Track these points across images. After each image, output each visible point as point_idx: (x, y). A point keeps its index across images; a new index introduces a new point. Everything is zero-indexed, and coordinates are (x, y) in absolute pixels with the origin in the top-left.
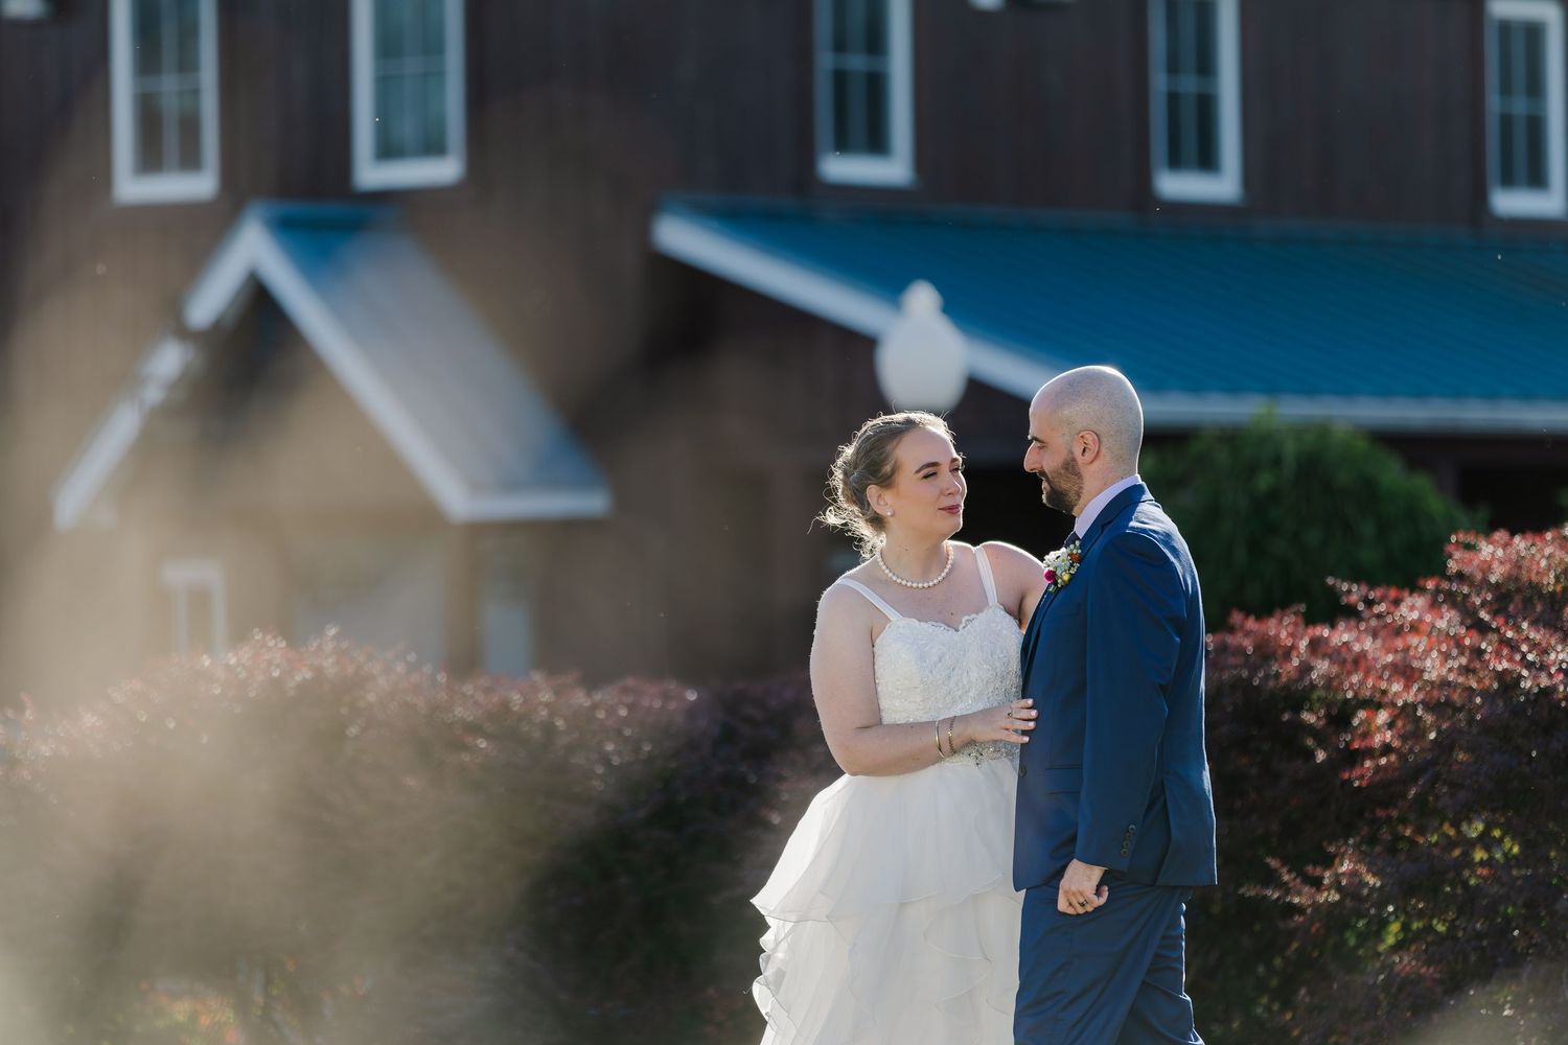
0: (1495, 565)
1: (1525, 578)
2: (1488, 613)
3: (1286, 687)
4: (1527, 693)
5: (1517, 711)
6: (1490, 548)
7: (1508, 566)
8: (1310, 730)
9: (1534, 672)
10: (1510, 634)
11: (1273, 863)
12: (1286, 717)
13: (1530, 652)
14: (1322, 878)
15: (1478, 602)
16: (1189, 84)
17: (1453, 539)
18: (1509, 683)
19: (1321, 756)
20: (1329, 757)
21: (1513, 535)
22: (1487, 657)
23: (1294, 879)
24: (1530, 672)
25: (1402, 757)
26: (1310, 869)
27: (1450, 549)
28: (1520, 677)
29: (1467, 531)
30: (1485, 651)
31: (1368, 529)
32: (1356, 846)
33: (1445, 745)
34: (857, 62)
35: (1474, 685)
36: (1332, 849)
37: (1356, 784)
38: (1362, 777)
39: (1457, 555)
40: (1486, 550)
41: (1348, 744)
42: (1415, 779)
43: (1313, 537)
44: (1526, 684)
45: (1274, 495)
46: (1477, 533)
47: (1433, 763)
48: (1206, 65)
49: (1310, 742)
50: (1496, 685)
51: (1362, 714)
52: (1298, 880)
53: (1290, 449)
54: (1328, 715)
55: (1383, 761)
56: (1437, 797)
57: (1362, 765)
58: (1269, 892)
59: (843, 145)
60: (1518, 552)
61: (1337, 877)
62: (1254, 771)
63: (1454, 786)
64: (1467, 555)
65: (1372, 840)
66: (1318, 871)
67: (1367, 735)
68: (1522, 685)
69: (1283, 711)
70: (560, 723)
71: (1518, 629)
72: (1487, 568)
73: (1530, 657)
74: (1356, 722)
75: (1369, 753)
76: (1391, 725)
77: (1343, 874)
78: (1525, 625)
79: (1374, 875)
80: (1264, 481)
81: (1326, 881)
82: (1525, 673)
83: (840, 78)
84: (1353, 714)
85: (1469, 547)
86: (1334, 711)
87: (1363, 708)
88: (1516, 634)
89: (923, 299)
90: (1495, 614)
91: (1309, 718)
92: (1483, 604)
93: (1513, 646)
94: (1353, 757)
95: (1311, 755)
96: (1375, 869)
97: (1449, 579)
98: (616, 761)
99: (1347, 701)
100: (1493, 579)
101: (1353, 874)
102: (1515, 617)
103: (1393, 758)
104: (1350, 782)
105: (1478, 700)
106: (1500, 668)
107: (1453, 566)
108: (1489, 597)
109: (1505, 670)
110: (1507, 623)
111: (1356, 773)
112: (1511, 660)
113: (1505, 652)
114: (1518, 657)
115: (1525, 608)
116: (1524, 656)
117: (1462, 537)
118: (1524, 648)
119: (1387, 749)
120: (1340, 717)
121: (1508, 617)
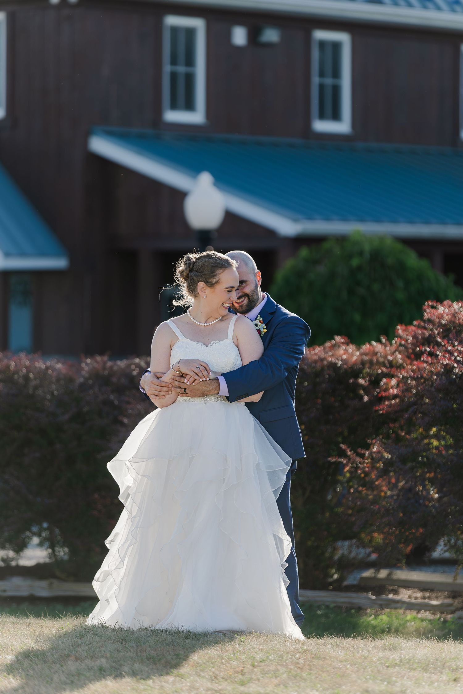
0: (445, 315)
1: (457, 321)
2: (440, 338)
3: (352, 368)
4: (456, 374)
5: (452, 382)
6: (443, 308)
7: (450, 316)
8: (362, 386)
9: (460, 365)
10: (449, 348)
11: (343, 446)
12: (351, 381)
13: (458, 356)
14: (364, 454)
15: (436, 332)
16: (329, 81)
17: (426, 304)
18: (448, 369)
19: (366, 399)
20: (370, 399)
21: (453, 302)
22: (439, 357)
23: (353, 454)
24: (458, 365)
25: (402, 400)
26: (359, 450)
27: (425, 307)
28: (454, 367)
29: (432, 301)
30: (438, 355)
31: (400, 284)
32: (381, 441)
33: (420, 396)
34: (181, 69)
35: (433, 370)
36: (369, 441)
37: (381, 412)
38: (383, 409)
39: (428, 311)
40: (441, 309)
41: (378, 393)
42: (406, 410)
43: (376, 287)
44: (456, 371)
45: (360, 268)
46: (437, 302)
47: (415, 403)
48: (336, 73)
49: (362, 392)
50: (443, 370)
51: (385, 380)
52: (355, 455)
53: (367, 248)
54: (370, 381)
55: (393, 402)
56: (416, 419)
57: (384, 403)
58: (341, 460)
59: (174, 106)
60: (455, 310)
61: (371, 453)
62: (337, 404)
63: (424, 414)
64: (433, 311)
65: (387, 437)
66: (363, 452)
67: (386, 390)
68: (454, 371)
69: (350, 378)
70: (31, 375)
71: (454, 346)
72: (441, 317)
73: (458, 358)
74: (382, 383)
75: (388, 398)
76: (398, 386)
77: (374, 452)
78: (456, 344)
79: (388, 452)
80: (355, 262)
81: (367, 455)
82: (456, 365)
83: (174, 76)
84: (381, 380)
85: (433, 307)
86: (373, 378)
87: (385, 378)
88: (452, 348)
89: (206, 178)
90: (443, 338)
91: (361, 381)
92: (438, 333)
93: (451, 353)
94: (380, 400)
95: (362, 398)
96: (388, 450)
97: (424, 321)
98: (56, 393)
99: (378, 374)
100: (443, 322)
101: (379, 452)
102: (452, 340)
103: (398, 400)
104: (377, 411)
105: (435, 377)
106: (445, 363)
107: (426, 316)
108: (441, 330)
109: (447, 364)
110: (448, 343)
111: (381, 407)
112: (449, 359)
113: (447, 356)
114: (453, 358)
115: (457, 336)
116: (455, 358)
117: (430, 303)
118: (456, 354)
119: (395, 397)
120: (375, 381)
121: (449, 340)
